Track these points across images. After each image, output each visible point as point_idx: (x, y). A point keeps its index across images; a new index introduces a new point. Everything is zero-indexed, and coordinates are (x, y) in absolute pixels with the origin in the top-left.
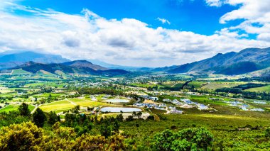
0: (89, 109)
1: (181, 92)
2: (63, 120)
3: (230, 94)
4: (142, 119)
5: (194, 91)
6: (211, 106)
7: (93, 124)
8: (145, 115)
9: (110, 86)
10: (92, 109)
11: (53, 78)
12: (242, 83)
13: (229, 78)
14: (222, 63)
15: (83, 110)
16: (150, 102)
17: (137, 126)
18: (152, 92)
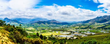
0: (56, 36)
1: (87, 29)
2: (48, 38)
3: (101, 29)
4: (74, 39)
5: (91, 29)
6: (96, 33)
7: (57, 40)
8: (75, 38)
9: (63, 28)
10: (57, 36)
11: (45, 26)
12: (104, 25)
13: (101, 24)
14: (98, 20)
15: (54, 36)
16: (77, 33)
17: (72, 41)
18: (77, 30)
